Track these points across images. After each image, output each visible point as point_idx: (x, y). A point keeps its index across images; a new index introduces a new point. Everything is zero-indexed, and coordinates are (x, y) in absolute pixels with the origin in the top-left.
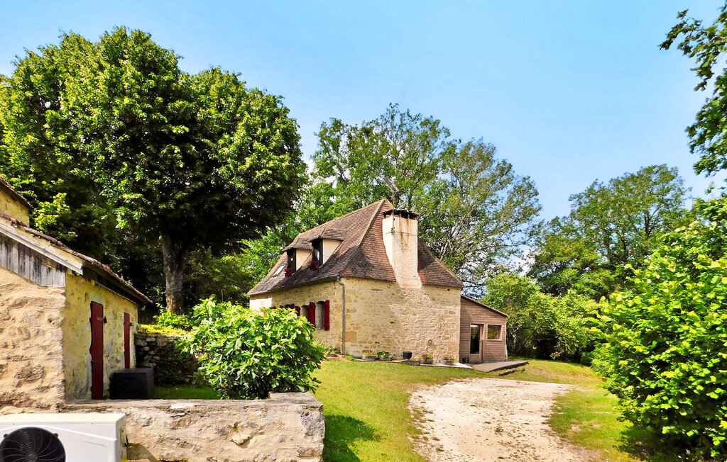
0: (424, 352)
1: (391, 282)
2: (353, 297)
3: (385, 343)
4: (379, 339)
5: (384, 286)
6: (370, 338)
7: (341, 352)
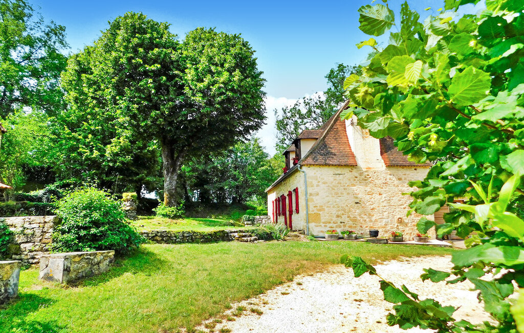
0: (394, 230)
1: (353, 166)
2: (315, 183)
3: (351, 223)
4: (344, 218)
5: (346, 171)
6: (334, 219)
7: (306, 233)
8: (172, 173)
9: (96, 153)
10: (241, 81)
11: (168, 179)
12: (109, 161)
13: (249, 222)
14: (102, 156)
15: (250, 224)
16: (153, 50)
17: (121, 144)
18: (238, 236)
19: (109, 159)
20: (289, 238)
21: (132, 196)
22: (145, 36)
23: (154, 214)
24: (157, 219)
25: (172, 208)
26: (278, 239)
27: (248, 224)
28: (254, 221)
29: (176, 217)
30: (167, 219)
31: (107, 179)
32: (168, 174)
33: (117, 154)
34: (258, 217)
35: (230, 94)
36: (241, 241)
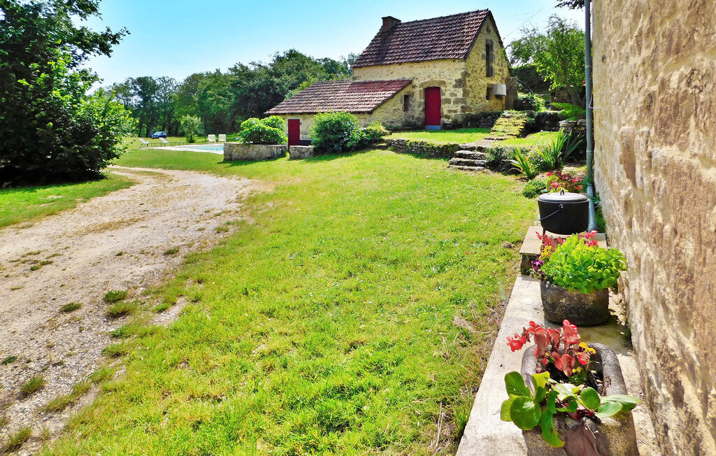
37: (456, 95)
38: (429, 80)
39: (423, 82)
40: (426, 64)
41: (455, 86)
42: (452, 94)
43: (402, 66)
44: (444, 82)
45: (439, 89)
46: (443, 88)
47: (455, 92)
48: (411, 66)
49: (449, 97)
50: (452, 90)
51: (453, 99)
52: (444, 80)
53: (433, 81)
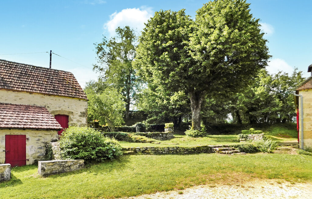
7: (300, 147)
8: (196, 109)
9: (165, 102)
10: (230, 34)
11: (193, 113)
12: (172, 105)
13: (243, 139)
14: (169, 103)
15: (244, 141)
16: (168, 32)
17: (179, 94)
18: (218, 150)
19: (173, 104)
20: (276, 151)
21: (169, 125)
22: (163, 24)
23: (184, 134)
24: (186, 137)
25: (195, 131)
26: (264, 151)
27: (242, 141)
28: (247, 138)
29: (196, 136)
30: (191, 138)
31: (172, 115)
32: (193, 109)
33: (177, 101)
34: (250, 135)
35: (220, 47)
36: (221, 153)
37: (81, 122)
38: (60, 109)
39: (54, 110)
40: (57, 98)
41: (80, 116)
42: (78, 121)
43: (33, 95)
44: (72, 113)
45: (67, 117)
46: (71, 116)
47: (80, 120)
48: (42, 97)
49: (76, 122)
50: (79, 118)
51: (79, 124)
52: (72, 111)
53: (62, 110)
